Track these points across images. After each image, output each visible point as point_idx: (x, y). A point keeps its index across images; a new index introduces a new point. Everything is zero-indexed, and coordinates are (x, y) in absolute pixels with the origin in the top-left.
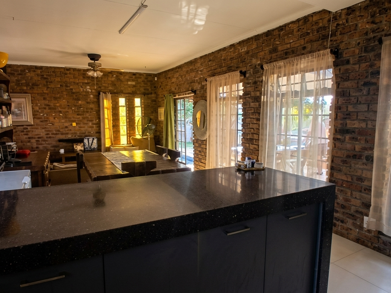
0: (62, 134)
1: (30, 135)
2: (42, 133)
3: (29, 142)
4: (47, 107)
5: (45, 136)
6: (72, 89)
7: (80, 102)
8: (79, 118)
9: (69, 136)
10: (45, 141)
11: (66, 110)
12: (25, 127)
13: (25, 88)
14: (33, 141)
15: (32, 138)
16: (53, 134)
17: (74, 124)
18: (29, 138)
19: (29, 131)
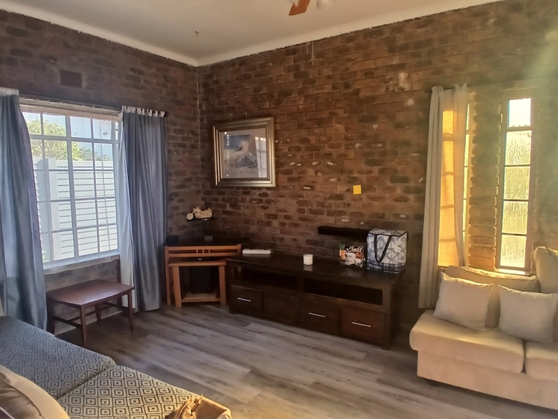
0: (330, 214)
1: (272, 210)
2: (291, 207)
3: (269, 224)
4: (303, 146)
5: (296, 216)
6: (357, 92)
7: (375, 126)
8: (371, 172)
9: (345, 221)
10: (296, 225)
11: (342, 150)
12: (265, 190)
13: (267, 105)
14: (275, 223)
15: (275, 217)
16: (311, 211)
17: (357, 189)
18: (269, 216)
19: (269, 202)
